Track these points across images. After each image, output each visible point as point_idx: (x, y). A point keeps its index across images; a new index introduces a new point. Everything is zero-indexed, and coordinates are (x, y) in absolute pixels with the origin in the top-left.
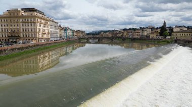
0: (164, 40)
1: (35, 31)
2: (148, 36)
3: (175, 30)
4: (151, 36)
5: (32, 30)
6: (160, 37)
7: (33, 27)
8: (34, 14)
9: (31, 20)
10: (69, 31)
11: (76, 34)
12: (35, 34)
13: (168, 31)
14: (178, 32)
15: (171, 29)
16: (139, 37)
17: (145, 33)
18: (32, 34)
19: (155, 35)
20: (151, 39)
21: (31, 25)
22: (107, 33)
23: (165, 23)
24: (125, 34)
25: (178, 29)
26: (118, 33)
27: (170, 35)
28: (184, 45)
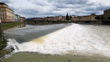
0: (68, 21)
1: (5, 16)
2: (61, 20)
3: (72, 17)
4: (62, 20)
5: (3, 15)
6: (66, 20)
7: (4, 13)
8: (4, 6)
9: (3, 9)
10: (19, 17)
11: (21, 19)
12: (5, 17)
13: (69, 17)
14: (74, 18)
15: (71, 17)
16: (56, 21)
17: (59, 19)
18: (3, 17)
19: (64, 20)
20: (62, 21)
21: (3, 12)
22: (39, 19)
23: (67, 14)
24: (49, 19)
25: (74, 17)
26: (45, 19)
27: (71, 19)
28: (76, 23)
